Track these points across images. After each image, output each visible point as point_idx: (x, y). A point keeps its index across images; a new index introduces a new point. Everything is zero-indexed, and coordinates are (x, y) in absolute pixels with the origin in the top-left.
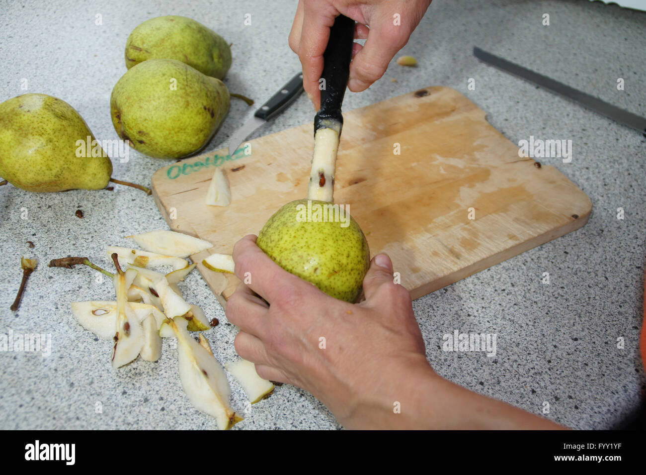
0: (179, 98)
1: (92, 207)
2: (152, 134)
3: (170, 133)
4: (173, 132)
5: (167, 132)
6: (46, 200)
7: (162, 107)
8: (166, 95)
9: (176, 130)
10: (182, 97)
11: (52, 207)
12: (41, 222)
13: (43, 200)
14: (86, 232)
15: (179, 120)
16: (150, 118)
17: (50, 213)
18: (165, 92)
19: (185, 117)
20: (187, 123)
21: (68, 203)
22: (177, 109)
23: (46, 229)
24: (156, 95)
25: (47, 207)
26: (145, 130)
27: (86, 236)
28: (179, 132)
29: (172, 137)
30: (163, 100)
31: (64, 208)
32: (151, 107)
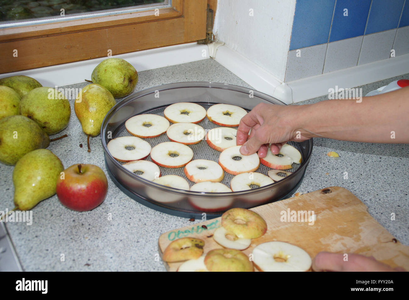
0: (61, 104)
1: (145, 243)
2: (51, 123)
3: (59, 121)
4: (60, 120)
5: (58, 121)
6: (119, 235)
7: (55, 109)
8: (56, 103)
9: (61, 119)
10: (62, 103)
11: (123, 241)
12: (116, 250)
13: (118, 236)
14: (141, 259)
15: (62, 114)
16: (50, 115)
17: (121, 245)
18: (55, 102)
19: (64, 112)
20: (65, 115)
21: (132, 239)
22: (61, 109)
23: (118, 255)
24: (52, 104)
25: (120, 240)
26: (48, 122)
27: (141, 262)
28: (62, 120)
29: (60, 123)
30: (55, 106)
31: (129, 242)
32: (50, 110)
